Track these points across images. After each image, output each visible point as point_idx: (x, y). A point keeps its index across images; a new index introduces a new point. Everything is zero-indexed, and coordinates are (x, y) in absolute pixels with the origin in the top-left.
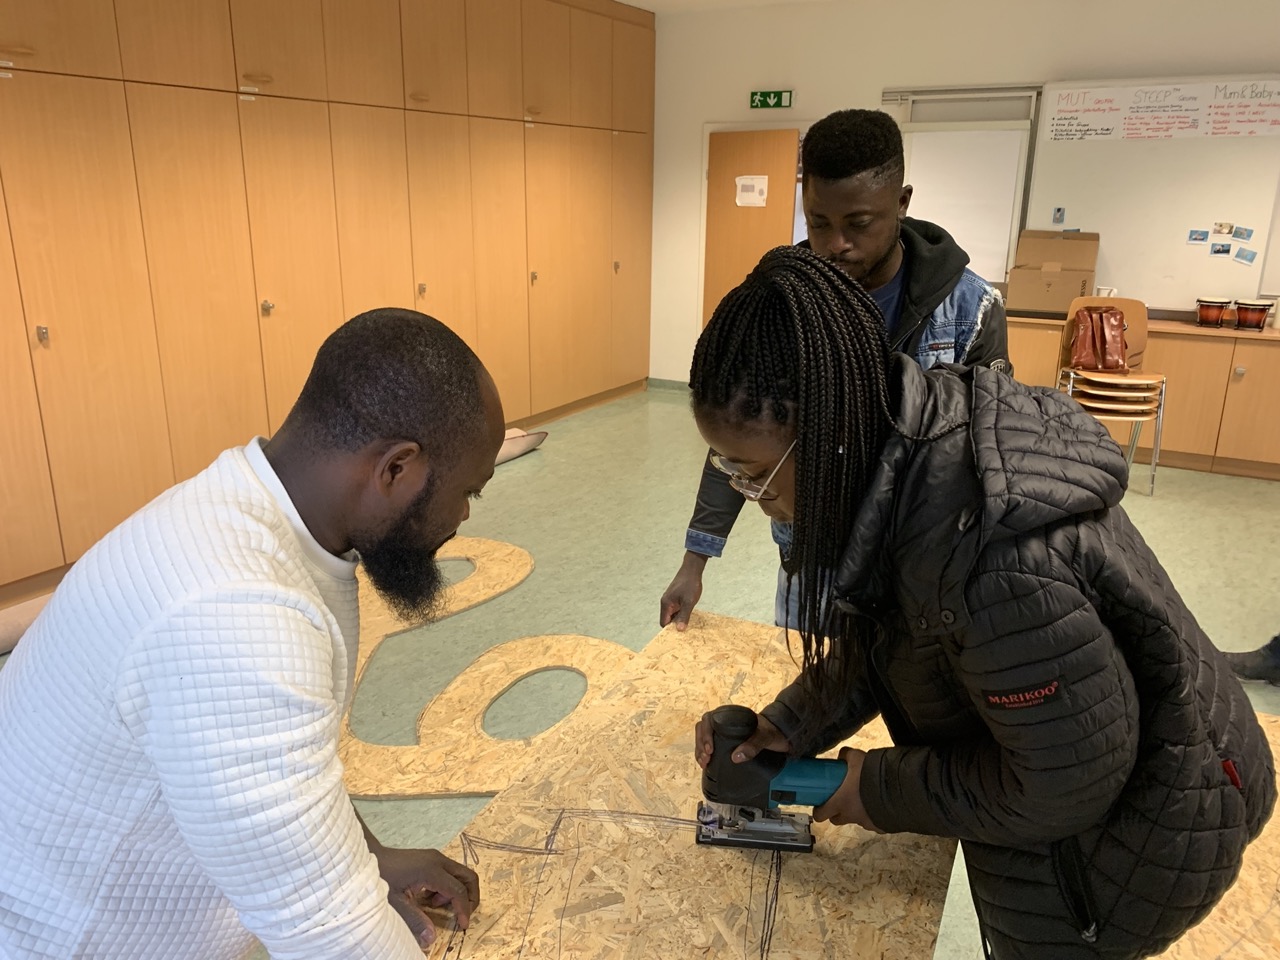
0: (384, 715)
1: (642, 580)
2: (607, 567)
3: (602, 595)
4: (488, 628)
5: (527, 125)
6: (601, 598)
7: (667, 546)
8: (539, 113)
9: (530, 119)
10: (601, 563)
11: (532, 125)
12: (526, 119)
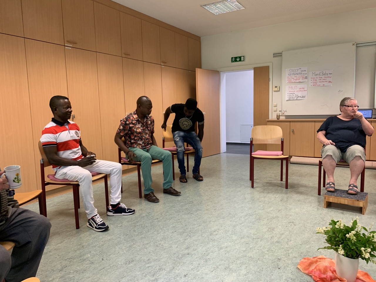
0: (103, 260)
1: (206, 207)
2: (193, 203)
3: (191, 212)
4: (148, 225)
5: (162, 66)
6: (191, 213)
7: (214, 195)
8: (166, 63)
9: (163, 64)
10: (190, 202)
11: (164, 66)
12: (161, 64)
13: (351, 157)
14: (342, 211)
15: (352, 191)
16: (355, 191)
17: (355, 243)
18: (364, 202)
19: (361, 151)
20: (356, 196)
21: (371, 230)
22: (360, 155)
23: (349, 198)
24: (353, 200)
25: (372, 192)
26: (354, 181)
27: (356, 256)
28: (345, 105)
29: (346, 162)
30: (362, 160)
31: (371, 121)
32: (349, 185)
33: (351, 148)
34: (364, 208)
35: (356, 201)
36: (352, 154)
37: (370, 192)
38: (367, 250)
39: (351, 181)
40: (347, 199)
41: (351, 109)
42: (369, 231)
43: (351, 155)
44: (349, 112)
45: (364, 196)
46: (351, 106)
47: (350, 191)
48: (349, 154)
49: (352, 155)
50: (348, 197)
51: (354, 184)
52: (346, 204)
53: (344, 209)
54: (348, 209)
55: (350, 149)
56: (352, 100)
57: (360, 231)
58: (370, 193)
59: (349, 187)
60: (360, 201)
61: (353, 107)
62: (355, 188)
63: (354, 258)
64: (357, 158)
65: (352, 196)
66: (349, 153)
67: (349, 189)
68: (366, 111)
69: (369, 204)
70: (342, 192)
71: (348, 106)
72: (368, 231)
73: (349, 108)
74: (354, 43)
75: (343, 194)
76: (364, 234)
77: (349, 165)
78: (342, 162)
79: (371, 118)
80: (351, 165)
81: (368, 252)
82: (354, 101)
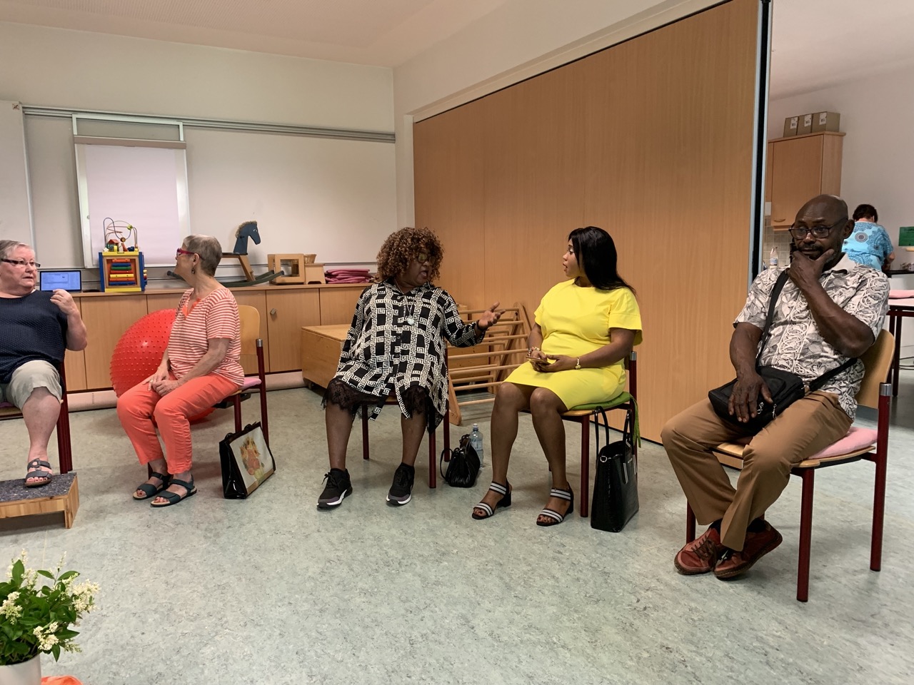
13: (23, 393)
14: (14, 537)
15: (36, 478)
16: (43, 477)
17: (22, 622)
18: (66, 497)
19: (46, 376)
20: (47, 488)
21: (63, 571)
22: (44, 384)
23: (29, 499)
24: (40, 499)
25: (92, 466)
26: (38, 452)
27: (30, 653)
28: (5, 258)
29: (14, 407)
30: (52, 396)
31: (80, 297)
32: (27, 464)
33: (21, 370)
34: (67, 513)
35: (47, 500)
36: (25, 384)
37: (88, 467)
38: (48, 628)
39: (33, 452)
40: (24, 501)
41: (24, 270)
42: (57, 576)
43: (22, 387)
44: (17, 276)
45: (68, 482)
46: (22, 262)
47: (31, 480)
48: (18, 387)
49: (25, 388)
50: (25, 497)
51: (41, 459)
52: (23, 514)
53: (21, 528)
54: (30, 527)
55: (19, 373)
56: (24, 248)
57: (32, 586)
58: (88, 470)
59: (28, 469)
60: (55, 497)
61: (26, 264)
62: (44, 469)
63: (26, 660)
64: (40, 393)
65: (35, 491)
66: (18, 384)
67: (28, 476)
68: (65, 275)
69: (82, 498)
70: (11, 486)
71: (16, 262)
72: (55, 577)
73: (19, 266)
74: (17, 103)
75: (14, 492)
76: (45, 589)
77: (21, 414)
78: (6, 407)
79: (80, 291)
80: (26, 411)
81: (51, 634)
82: (27, 250)
